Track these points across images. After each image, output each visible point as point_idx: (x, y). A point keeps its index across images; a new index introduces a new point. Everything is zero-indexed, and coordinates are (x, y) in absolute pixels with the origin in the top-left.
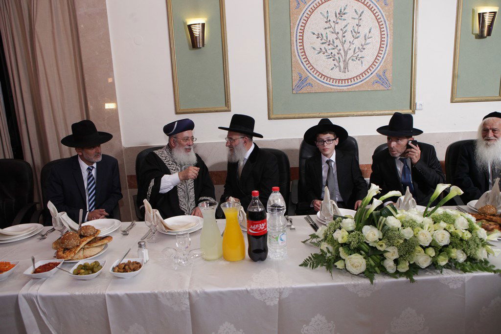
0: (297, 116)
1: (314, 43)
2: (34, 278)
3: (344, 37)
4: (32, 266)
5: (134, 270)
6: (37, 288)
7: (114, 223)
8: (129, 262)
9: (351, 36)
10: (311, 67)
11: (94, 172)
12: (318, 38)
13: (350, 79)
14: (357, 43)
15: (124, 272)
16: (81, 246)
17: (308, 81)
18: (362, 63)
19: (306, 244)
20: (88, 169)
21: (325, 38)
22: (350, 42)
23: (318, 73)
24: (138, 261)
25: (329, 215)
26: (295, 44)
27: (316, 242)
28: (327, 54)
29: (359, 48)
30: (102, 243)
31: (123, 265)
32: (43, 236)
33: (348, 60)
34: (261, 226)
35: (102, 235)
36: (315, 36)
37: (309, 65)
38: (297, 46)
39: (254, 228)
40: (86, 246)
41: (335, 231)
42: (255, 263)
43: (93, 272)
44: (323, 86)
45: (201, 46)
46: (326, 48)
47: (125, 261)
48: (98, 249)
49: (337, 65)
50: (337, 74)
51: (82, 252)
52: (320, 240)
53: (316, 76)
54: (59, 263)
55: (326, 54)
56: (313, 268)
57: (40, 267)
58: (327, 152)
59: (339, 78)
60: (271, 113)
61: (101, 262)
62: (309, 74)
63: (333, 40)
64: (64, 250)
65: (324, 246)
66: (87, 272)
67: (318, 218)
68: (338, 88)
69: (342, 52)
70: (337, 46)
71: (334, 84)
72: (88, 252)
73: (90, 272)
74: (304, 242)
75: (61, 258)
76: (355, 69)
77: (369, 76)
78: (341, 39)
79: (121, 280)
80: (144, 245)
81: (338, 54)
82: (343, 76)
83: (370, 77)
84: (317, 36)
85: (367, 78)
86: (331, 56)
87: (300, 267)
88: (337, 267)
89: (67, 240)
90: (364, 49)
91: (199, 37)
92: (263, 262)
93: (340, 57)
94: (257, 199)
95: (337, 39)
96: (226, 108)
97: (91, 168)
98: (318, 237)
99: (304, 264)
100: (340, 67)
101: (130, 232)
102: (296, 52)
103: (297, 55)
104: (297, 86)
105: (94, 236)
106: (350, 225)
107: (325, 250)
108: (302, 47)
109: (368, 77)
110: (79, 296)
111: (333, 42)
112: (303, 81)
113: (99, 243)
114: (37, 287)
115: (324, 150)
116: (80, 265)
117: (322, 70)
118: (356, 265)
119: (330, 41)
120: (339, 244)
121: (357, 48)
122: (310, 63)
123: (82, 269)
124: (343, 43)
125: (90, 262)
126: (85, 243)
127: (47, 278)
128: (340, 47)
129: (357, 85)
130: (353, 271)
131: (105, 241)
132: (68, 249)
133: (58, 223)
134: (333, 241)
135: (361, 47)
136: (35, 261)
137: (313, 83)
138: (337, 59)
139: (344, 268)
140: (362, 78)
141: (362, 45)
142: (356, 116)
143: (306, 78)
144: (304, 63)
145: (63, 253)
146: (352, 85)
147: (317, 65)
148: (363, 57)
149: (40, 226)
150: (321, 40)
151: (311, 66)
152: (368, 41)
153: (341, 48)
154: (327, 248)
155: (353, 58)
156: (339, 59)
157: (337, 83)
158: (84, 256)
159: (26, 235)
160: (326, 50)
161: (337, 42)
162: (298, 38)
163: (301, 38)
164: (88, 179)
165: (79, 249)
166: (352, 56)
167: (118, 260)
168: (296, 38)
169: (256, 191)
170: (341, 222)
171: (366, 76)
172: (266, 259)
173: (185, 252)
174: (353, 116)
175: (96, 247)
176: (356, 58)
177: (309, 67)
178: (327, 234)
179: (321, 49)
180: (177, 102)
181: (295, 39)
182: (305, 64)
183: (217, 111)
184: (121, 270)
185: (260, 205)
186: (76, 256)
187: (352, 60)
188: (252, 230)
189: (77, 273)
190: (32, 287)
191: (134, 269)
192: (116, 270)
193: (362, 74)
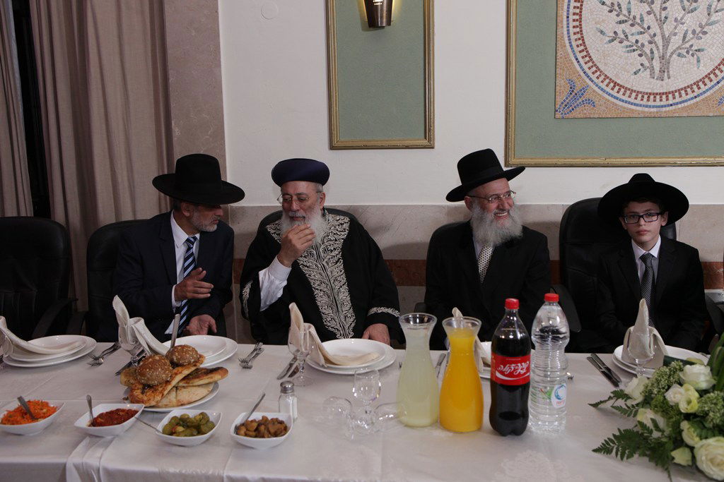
0: (561, 161)
1: (603, 21)
2: (91, 436)
3: (665, 9)
4: (88, 413)
5: (276, 435)
6: (98, 455)
7: (224, 345)
8: (265, 419)
9: (680, 8)
10: (594, 69)
11: (195, 249)
12: (611, 11)
13: (673, 93)
14: (691, 21)
15: (256, 437)
16: (174, 383)
17: (586, 96)
18: (698, 61)
19: (601, 410)
20: (188, 240)
21: (625, 12)
22: (676, 20)
23: (607, 81)
24: (280, 419)
25: (644, 355)
26: (565, 22)
27: (624, 407)
28: (629, 44)
29: (694, 32)
30: (211, 380)
31: (255, 425)
32: (96, 359)
33: (670, 56)
34: (521, 368)
35: (208, 363)
36: (605, 7)
37: (590, 64)
38: (568, 27)
39: (507, 369)
40: (181, 384)
41: (669, 387)
42: (503, 438)
43: (200, 432)
44: (616, 105)
45: (384, 25)
46: (627, 31)
47: (257, 416)
48: (203, 391)
49: (647, 64)
50: (645, 83)
51: (173, 394)
52: (634, 403)
53: (603, 85)
54: (136, 412)
55: (626, 43)
56: (622, 459)
57: (101, 416)
58: (646, 238)
59: (649, 91)
60: (512, 153)
61: (212, 414)
62: (590, 83)
63: (641, 15)
64: (144, 388)
65: (646, 416)
66: (188, 431)
67: (617, 359)
68: (646, 109)
69: (658, 39)
70: (649, 28)
71: (638, 101)
72: (185, 395)
73: (195, 433)
74: (595, 405)
75: (138, 402)
76: (684, 73)
77: (713, 87)
78: (658, 14)
79: (250, 451)
80: (292, 389)
81: (650, 43)
82: (658, 87)
83: (714, 89)
84: (608, 9)
85: (707, 90)
86: (636, 48)
87: (593, 453)
88: (675, 461)
89: (150, 369)
90: (705, 33)
91: (382, 6)
92: (519, 437)
93: (655, 49)
94: (514, 315)
95: (649, 13)
96: (425, 142)
97: (192, 240)
98: (627, 397)
99: (604, 449)
100: (652, 69)
101: (255, 363)
102: (566, 39)
103: (568, 45)
104: (565, 103)
105: (195, 365)
106: (702, 378)
107: (649, 424)
108: (578, 30)
109: (710, 89)
110: (174, 475)
111: (642, 20)
112: (577, 95)
113: (205, 380)
114: (99, 452)
115: (640, 233)
116: (175, 418)
117: (617, 75)
118: (718, 461)
119: (634, 18)
120: (681, 413)
121: (690, 32)
122: (591, 60)
123: (178, 424)
124: (662, 22)
125: (192, 413)
126: (179, 378)
127: (116, 436)
128: (655, 29)
129: (686, 104)
130: (712, 473)
131: (216, 377)
132: (150, 387)
133: (130, 337)
134: (667, 409)
135: (698, 30)
136: (93, 404)
137: (595, 99)
138: (648, 52)
139: (690, 463)
140: (697, 92)
141: (701, 26)
142: (681, 165)
143: (584, 90)
144: (580, 59)
145: (143, 393)
146: (674, 104)
147: (606, 64)
148: (703, 50)
149: (90, 340)
150: (618, 15)
151: (595, 65)
152: (714, 17)
153: (658, 31)
154: (653, 421)
155: (680, 51)
156: (652, 52)
157: (645, 99)
158: (178, 401)
159: (66, 357)
160: (626, 36)
161: (649, 20)
162: (572, 10)
163: (578, 11)
164: (186, 260)
165: (169, 387)
166: (679, 48)
167: (244, 414)
168: (568, 11)
169: (515, 300)
170: (681, 370)
171: (707, 88)
172: (525, 433)
173: (368, 409)
174: (674, 165)
175: (199, 386)
176: (688, 52)
177: (589, 68)
178: (651, 392)
179: (615, 33)
180: (334, 127)
181: (565, 14)
182: (582, 61)
183: (407, 147)
184: (251, 433)
185: (519, 327)
186: (165, 401)
187: (679, 55)
188: (502, 373)
189: (171, 430)
190: (89, 452)
191: (276, 432)
192: (243, 432)
193: (697, 83)
